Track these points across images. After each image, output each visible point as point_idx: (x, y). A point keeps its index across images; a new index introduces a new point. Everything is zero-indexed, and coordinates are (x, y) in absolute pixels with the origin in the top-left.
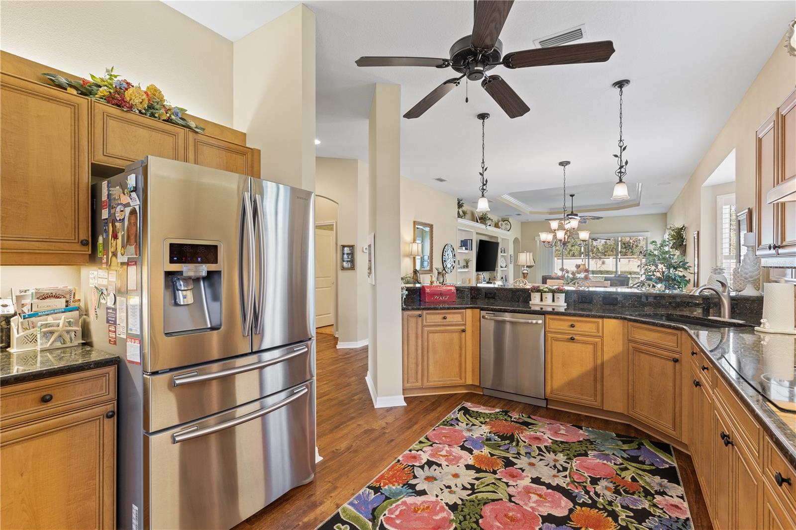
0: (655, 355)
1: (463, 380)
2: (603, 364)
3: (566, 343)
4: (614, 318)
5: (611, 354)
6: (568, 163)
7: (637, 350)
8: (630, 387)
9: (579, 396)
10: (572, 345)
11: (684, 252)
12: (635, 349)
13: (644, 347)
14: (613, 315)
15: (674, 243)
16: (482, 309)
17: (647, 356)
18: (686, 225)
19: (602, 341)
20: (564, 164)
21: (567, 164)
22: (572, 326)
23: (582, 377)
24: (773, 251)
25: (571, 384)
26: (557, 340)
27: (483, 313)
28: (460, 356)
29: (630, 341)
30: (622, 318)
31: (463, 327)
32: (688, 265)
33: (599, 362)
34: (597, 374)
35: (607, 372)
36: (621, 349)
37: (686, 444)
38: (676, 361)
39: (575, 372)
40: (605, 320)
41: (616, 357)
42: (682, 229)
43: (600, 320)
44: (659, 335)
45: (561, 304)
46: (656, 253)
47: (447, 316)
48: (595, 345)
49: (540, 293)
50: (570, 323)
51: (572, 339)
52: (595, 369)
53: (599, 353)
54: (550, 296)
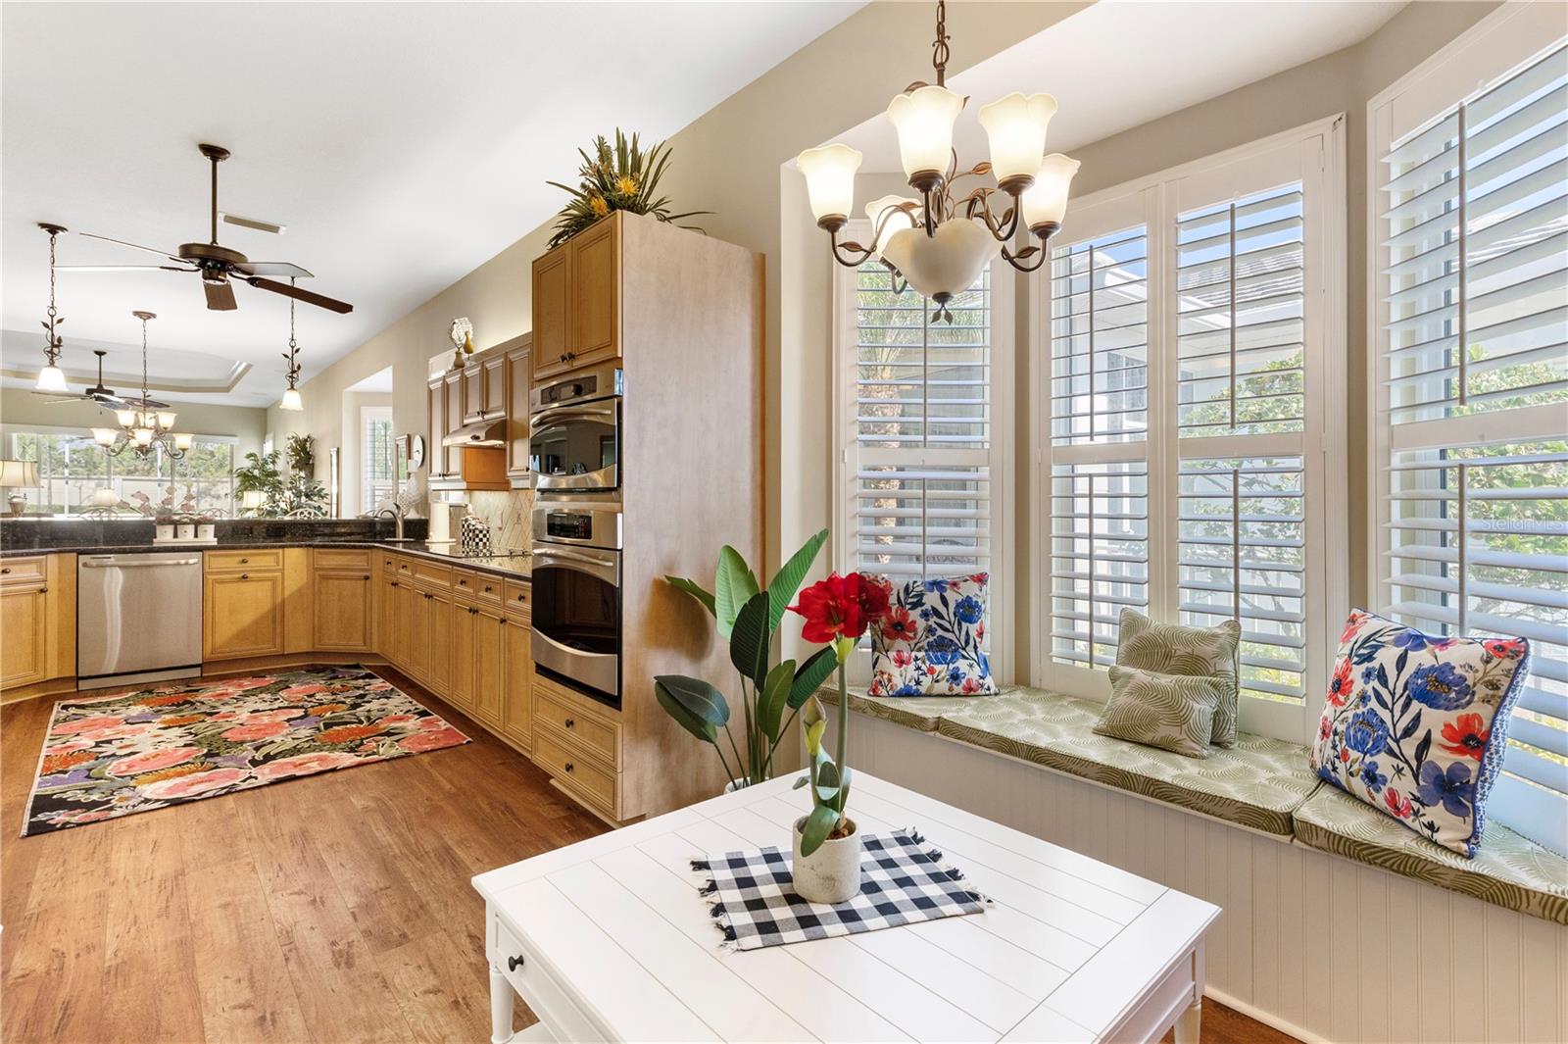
0: (345, 578)
1: (42, 673)
2: (283, 602)
3: (236, 584)
4: (298, 546)
5: (294, 588)
6: (151, 316)
7: (324, 578)
8: (316, 619)
9: (254, 647)
10: (244, 586)
11: (311, 474)
12: (321, 577)
13: (332, 573)
14: (297, 543)
15: (297, 462)
16: (80, 553)
17: (336, 582)
18: (313, 436)
19: (283, 574)
20: (146, 316)
21: (149, 318)
22: (244, 561)
23: (257, 623)
24: (441, 478)
25: (241, 635)
26: (222, 582)
27: (83, 558)
28: (35, 634)
29: (315, 569)
30: (307, 546)
31: (42, 586)
32: (324, 492)
33: (279, 600)
34: (277, 614)
35: (288, 610)
36: (305, 580)
37: (376, 654)
38: (367, 578)
39: (247, 618)
40: (286, 549)
41: (299, 590)
42: (306, 440)
43: (280, 551)
44: (349, 557)
45: (209, 537)
46: (256, 472)
47: (11, 567)
48: (274, 581)
49: (172, 527)
50: (241, 559)
51: (244, 577)
52: (274, 609)
53: (279, 589)
54: (191, 528)
